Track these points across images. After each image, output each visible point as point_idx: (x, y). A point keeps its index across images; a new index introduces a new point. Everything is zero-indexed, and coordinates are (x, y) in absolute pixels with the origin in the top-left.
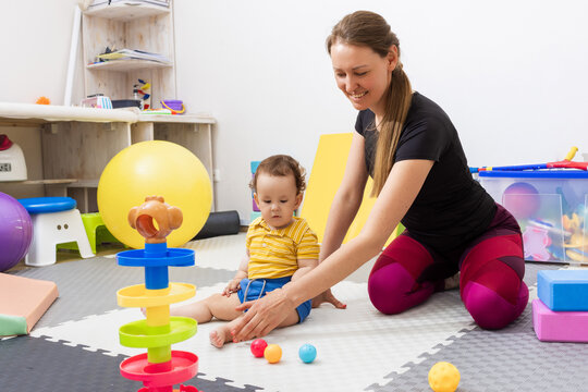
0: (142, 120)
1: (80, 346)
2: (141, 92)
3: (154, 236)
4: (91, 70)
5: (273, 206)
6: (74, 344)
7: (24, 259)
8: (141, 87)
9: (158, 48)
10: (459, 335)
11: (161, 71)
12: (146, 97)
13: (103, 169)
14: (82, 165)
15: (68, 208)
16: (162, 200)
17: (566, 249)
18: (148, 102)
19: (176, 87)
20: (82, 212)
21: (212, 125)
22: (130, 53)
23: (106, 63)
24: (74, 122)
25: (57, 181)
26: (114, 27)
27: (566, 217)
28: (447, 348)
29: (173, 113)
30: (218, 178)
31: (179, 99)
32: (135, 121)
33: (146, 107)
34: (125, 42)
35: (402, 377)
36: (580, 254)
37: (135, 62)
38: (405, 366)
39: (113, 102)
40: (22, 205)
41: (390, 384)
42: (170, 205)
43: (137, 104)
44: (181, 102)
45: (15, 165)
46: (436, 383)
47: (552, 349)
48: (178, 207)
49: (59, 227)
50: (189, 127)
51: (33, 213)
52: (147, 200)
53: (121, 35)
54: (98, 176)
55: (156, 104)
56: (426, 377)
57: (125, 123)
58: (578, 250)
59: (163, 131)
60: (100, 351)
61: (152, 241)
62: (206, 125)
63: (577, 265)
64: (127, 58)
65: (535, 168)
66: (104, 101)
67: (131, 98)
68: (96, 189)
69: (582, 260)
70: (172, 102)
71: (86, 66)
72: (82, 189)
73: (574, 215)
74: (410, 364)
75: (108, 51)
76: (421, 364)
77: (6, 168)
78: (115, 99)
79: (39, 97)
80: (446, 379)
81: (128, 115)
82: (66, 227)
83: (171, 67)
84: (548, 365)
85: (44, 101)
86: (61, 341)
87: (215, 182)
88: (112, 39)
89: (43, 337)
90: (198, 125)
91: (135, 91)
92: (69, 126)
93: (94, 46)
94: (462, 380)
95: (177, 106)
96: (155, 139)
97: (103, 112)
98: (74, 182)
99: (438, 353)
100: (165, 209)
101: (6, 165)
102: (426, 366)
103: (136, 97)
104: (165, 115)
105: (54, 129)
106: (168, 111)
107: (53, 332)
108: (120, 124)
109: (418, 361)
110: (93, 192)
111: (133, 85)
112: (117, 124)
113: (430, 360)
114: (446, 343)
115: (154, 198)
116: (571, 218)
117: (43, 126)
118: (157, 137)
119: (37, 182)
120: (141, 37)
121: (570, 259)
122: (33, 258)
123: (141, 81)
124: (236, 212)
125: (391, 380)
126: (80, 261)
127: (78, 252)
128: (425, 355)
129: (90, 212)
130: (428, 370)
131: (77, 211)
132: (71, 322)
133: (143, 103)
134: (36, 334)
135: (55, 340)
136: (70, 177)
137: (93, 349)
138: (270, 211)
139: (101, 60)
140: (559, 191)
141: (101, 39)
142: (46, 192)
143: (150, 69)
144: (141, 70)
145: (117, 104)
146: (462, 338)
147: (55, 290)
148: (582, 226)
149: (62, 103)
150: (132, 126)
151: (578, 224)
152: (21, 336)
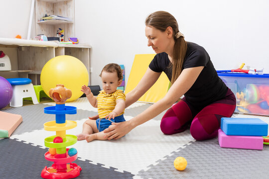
0: (60, 46)
1: (30, 144)
2: (60, 33)
3: (60, 101)
4: (39, 24)
5: (107, 85)
6: (27, 143)
7: (9, 104)
8: (60, 32)
9: (67, 15)
10: (189, 144)
11: (68, 25)
12: (62, 36)
13: (43, 66)
14: (35, 64)
15: (28, 83)
16: (63, 86)
17: (238, 107)
18: (63, 38)
19: (75, 32)
20: (34, 84)
21: (90, 49)
22: (56, 17)
23: (45, 21)
24: (31, 46)
25: (24, 71)
26: (49, 6)
27: (238, 93)
28: (184, 150)
29: (73, 43)
30: (92, 71)
31: (76, 37)
32: (57, 47)
33: (62, 40)
34: (53, 12)
35: (163, 162)
36: (244, 109)
37: (58, 21)
38: (165, 157)
39: (48, 38)
40: (8, 82)
41: (158, 165)
42: (67, 89)
43: (58, 39)
44: (77, 39)
45: (6, 64)
46: (177, 165)
47: (227, 152)
48: (70, 90)
49: (24, 91)
50: (80, 49)
51: (13, 85)
52: (57, 86)
53: (52, 9)
54: (41, 69)
55: (66, 39)
56: (173, 162)
57: (53, 47)
58: (243, 108)
59: (69, 51)
60: (38, 146)
61: (59, 103)
62: (87, 48)
63: (242, 114)
64: (54, 19)
65: (226, 71)
66: (44, 37)
67: (55, 36)
68: (40, 75)
69: (244, 111)
70: (73, 39)
71: (37, 22)
72: (35, 75)
73: (242, 93)
74: (167, 156)
75: (46, 16)
76: (172, 157)
77: (2, 65)
78: (49, 37)
79: (16, 35)
80: (181, 164)
81: (54, 44)
82: (27, 91)
83: (73, 23)
84: (225, 159)
85: (19, 37)
86: (23, 141)
87: (90, 73)
88: (48, 11)
89: (15, 139)
90: (84, 48)
91: (57, 33)
92: (29, 48)
93: (40, 14)
94: (188, 164)
95: (75, 40)
96: (65, 55)
97: (44, 42)
98: (31, 72)
99: (179, 152)
100: (64, 90)
101: (2, 64)
102: (174, 157)
103: (58, 36)
104: (70, 44)
105: (23, 49)
106: (71, 42)
107: (20, 137)
108: (50, 48)
109: (170, 155)
110: (39, 76)
111: (57, 31)
112: (49, 47)
113: (176, 155)
114: (183, 147)
115: (60, 85)
116: (240, 94)
117: (18, 48)
118: (66, 54)
119: (16, 71)
120: (60, 10)
121: (239, 111)
122: (13, 104)
123: (60, 29)
124: (99, 86)
125: (158, 163)
126: (33, 105)
127: (32, 101)
128: (174, 152)
129: (38, 84)
130: (175, 159)
131: (32, 84)
132: (27, 133)
133: (61, 38)
134: (12, 138)
135: (20, 141)
136: (29, 69)
137: (35, 145)
138: (106, 87)
139: (43, 20)
140: (236, 82)
141: (43, 10)
142: (20, 75)
143: (64, 24)
144: (60, 24)
145: (50, 39)
146: (190, 146)
147: (21, 118)
148: (245, 97)
149: (26, 38)
150: (56, 48)
151: (243, 96)
152: (6, 138)
